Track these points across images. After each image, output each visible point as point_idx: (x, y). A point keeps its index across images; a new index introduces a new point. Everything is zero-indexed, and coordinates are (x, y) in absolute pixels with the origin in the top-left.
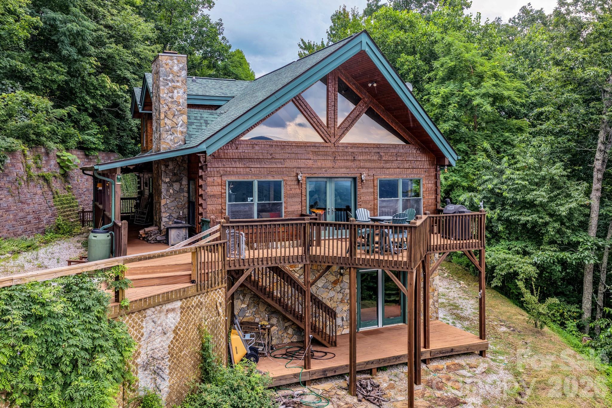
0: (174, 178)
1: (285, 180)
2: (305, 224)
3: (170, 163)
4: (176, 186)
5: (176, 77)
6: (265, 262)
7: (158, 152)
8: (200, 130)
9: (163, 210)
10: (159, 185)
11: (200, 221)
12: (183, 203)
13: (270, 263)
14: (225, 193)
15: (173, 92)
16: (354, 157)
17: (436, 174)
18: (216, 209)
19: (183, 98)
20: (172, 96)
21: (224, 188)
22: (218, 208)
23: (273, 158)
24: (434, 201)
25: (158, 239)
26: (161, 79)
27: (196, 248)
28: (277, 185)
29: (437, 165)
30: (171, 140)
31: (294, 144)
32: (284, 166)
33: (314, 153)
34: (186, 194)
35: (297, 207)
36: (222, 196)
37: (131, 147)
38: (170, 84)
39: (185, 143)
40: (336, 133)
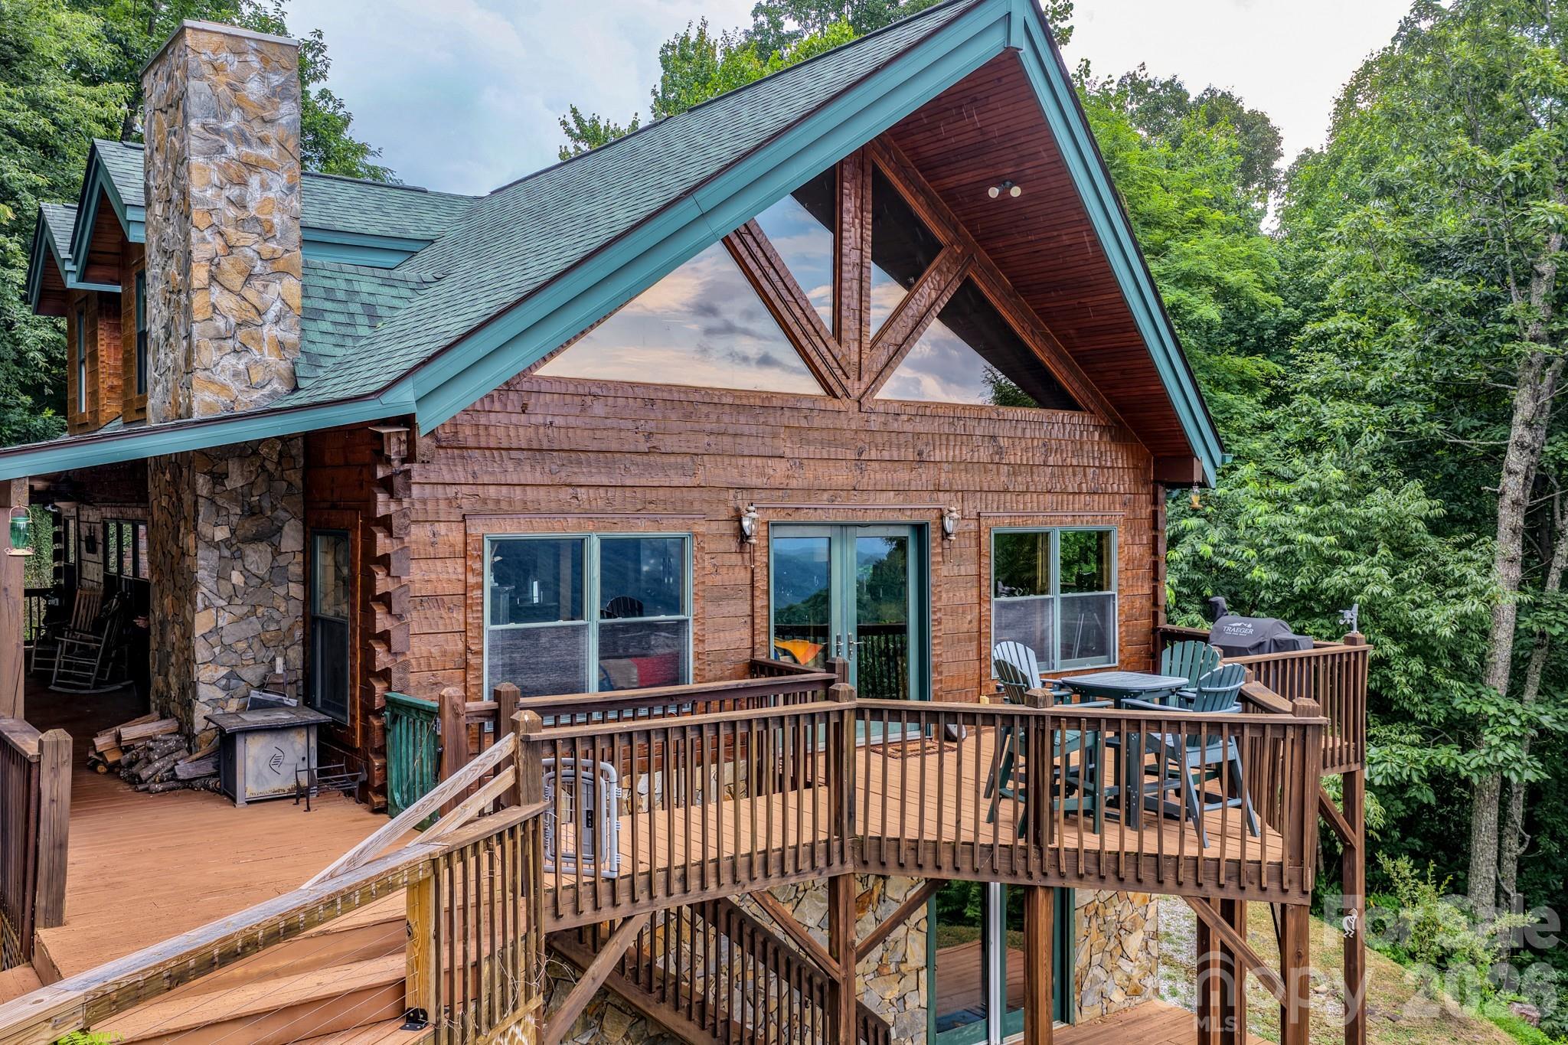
0: (250, 527)
1: (695, 535)
2: (841, 713)
3: (233, 467)
4: (257, 558)
5: (256, 125)
6: (694, 883)
7: (182, 420)
8: (349, 342)
9: (201, 653)
10: (184, 554)
11: (378, 702)
12: (285, 624)
13: (712, 885)
14: (481, 586)
15: (244, 184)
16: (920, 454)
17: (1155, 514)
18: (444, 653)
19: (283, 211)
20: (242, 197)
21: (477, 566)
22: (450, 648)
23: (652, 451)
24: (1147, 604)
25: (181, 775)
26: (193, 124)
27: (434, 862)
28: (669, 553)
29: (1157, 482)
30: (236, 374)
31: (729, 400)
32: (695, 482)
33: (800, 434)
34: (296, 590)
35: (737, 635)
36: (466, 599)
37: (17, 418)
38: (231, 150)
39: (296, 389)
40: (865, 362)
